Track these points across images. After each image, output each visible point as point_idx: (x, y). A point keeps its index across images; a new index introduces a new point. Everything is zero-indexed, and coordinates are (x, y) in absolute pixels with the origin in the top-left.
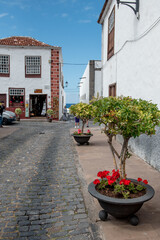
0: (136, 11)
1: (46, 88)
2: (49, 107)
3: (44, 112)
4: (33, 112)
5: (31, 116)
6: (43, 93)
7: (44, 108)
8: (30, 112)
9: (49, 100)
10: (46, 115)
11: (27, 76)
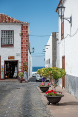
0: (70, 22)
1: (18, 55)
2: (20, 70)
3: (15, 75)
4: (7, 74)
5: (5, 78)
6: (15, 59)
7: (16, 71)
8: (5, 75)
9: (20, 65)
10: (17, 77)
11: (2, 46)
